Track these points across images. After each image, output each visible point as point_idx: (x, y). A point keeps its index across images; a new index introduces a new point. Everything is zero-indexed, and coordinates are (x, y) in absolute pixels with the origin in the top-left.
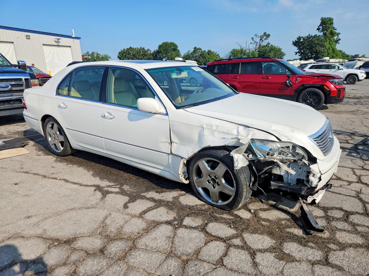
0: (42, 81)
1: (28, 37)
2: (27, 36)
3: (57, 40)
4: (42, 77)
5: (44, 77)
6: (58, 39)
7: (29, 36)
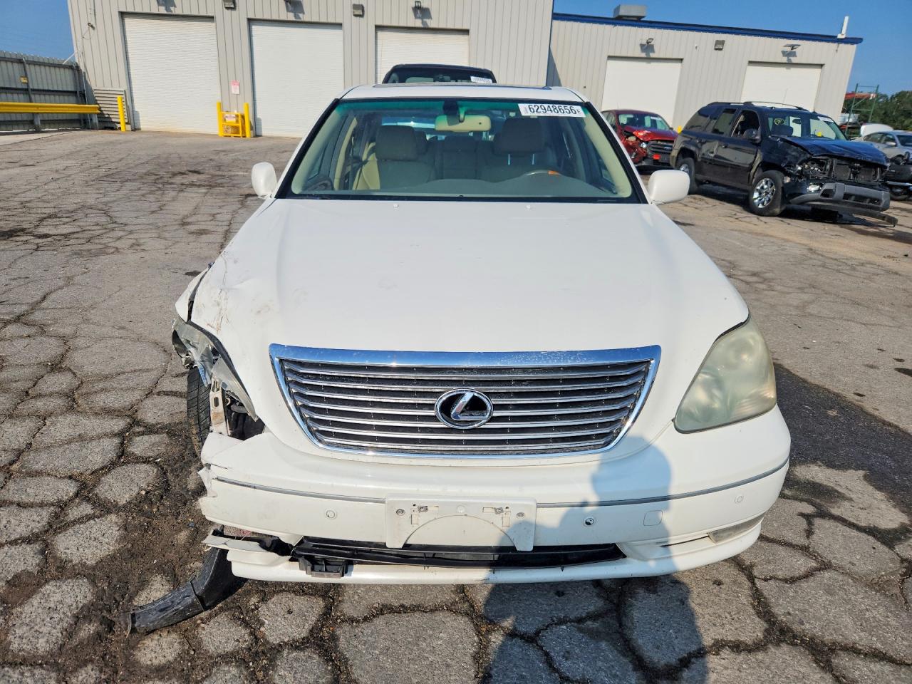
0: (653, 148)
1: (719, 46)
2: (718, 42)
3: (789, 49)
4: (658, 141)
5: (661, 141)
6: (793, 47)
7: (723, 42)
